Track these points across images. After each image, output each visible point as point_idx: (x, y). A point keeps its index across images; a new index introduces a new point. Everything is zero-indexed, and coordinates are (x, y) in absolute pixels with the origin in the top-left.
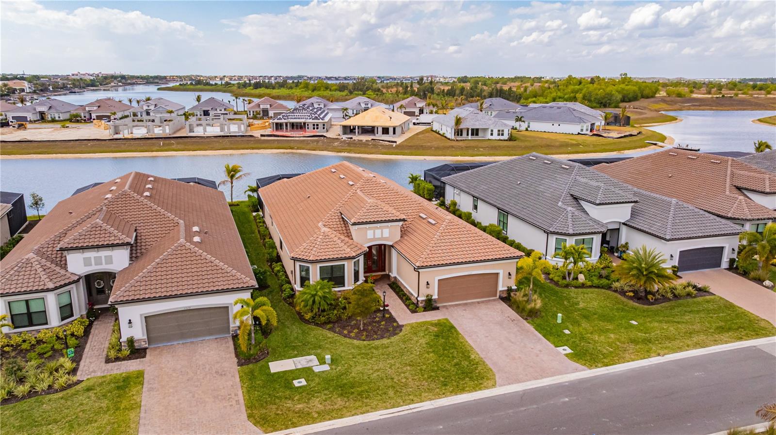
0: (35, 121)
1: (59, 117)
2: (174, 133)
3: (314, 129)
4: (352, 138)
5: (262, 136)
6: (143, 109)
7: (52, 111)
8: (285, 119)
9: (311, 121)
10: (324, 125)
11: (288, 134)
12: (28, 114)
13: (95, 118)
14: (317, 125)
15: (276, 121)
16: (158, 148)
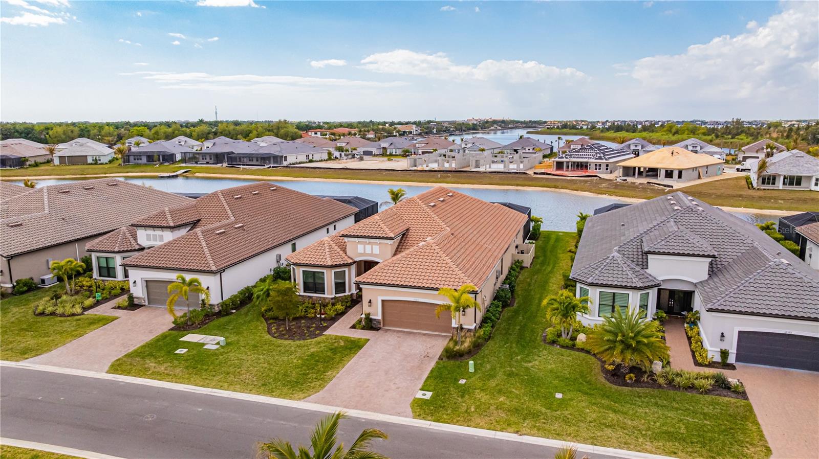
0: (377, 155)
1: (396, 152)
2: (463, 168)
3: (596, 169)
4: (626, 180)
5: (535, 173)
6: (461, 146)
7: (392, 146)
8: (567, 158)
9: (594, 160)
10: (607, 166)
11: (567, 173)
12: (373, 149)
13: (421, 153)
14: (600, 165)
15: (557, 159)
16: (434, 180)
